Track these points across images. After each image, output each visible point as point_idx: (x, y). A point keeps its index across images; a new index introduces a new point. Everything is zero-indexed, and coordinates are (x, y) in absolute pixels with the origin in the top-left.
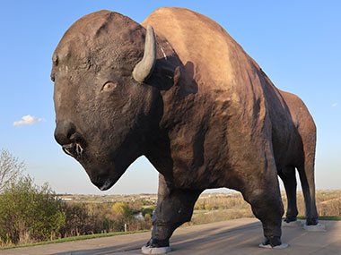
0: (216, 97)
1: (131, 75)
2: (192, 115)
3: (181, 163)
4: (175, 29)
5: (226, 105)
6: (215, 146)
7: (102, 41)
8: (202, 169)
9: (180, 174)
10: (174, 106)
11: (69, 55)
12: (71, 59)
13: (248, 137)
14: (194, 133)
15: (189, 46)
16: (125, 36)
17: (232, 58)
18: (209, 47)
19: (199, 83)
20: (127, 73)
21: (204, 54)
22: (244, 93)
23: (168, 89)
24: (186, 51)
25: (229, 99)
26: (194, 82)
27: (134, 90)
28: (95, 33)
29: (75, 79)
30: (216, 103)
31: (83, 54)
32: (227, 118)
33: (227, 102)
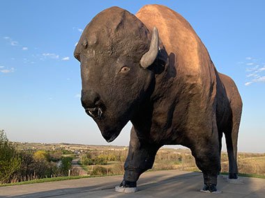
0: (187, 80)
1: (139, 62)
2: (171, 92)
3: (157, 125)
4: (162, 26)
5: (193, 86)
6: (180, 114)
7: (120, 35)
8: (169, 131)
9: (154, 133)
10: (162, 85)
11: (97, 43)
12: (99, 46)
13: (203, 110)
14: (170, 105)
15: (171, 40)
16: (136, 32)
17: (199, 51)
18: (184, 42)
19: (177, 69)
20: (137, 60)
21: (181, 47)
22: (205, 78)
23: (160, 74)
24: (170, 44)
25: (195, 82)
26: (174, 68)
27: (140, 73)
28: (115, 27)
29: (100, 61)
30: (186, 85)
31: (108, 43)
32: (192, 95)
33: (193, 84)
